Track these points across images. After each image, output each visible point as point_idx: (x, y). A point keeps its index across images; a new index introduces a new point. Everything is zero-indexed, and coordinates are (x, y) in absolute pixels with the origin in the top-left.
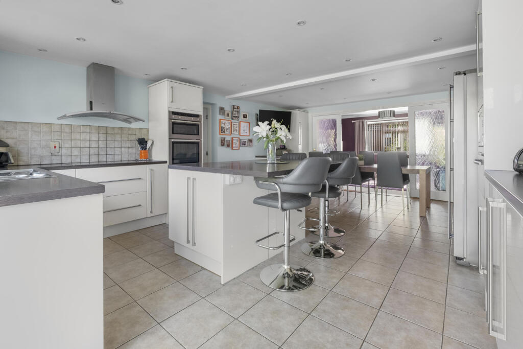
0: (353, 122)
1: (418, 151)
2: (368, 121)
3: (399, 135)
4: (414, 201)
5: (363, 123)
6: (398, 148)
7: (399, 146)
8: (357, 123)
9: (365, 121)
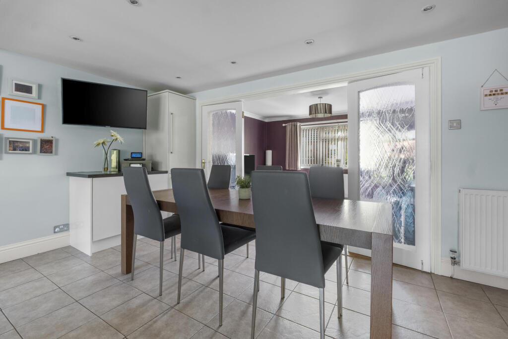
0: (284, 125)
1: (363, 166)
2: (302, 124)
3: (340, 142)
4: (358, 267)
5: (296, 126)
6: (338, 161)
7: (339, 158)
8: (289, 127)
9: (298, 124)
